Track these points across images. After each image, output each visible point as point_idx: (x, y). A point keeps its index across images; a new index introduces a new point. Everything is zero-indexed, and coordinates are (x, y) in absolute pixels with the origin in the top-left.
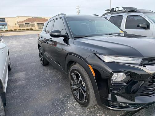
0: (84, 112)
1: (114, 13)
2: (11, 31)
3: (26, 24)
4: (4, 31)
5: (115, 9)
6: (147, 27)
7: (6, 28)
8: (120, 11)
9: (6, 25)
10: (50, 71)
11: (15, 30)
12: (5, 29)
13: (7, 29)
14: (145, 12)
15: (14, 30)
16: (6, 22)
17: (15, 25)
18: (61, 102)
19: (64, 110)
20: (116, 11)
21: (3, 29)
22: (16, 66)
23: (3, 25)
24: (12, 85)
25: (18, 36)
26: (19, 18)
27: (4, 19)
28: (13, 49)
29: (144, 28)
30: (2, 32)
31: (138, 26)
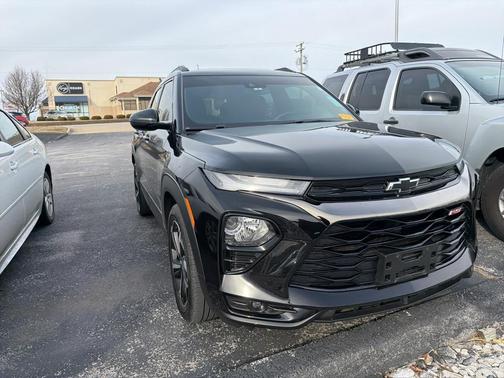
0: (184, 335)
1: (369, 64)
2: (97, 119)
3: (140, 99)
4: (78, 120)
5: (370, 50)
6: (453, 104)
7: (86, 111)
8: (385, 54)
9: (84, 102)
10: (152, 231)
11: (109, 118)
12: (82, 115)
13: (86, 115)
14: (455, 56)
15: (106, 117)
16: (86, 93)
17: (108, 104)
18: (140, 308)
19: (137, 326)
20: (374, 56)
21: (76, 115)
22: (68, 215)
23: (77, 104)
24: (37, 260)
25: (113, 134)
26: (121, 81)
27: (81, 85)
28: (81, 170)
29: (444, 107)
30: (71, 124)
31: (425, 102)
